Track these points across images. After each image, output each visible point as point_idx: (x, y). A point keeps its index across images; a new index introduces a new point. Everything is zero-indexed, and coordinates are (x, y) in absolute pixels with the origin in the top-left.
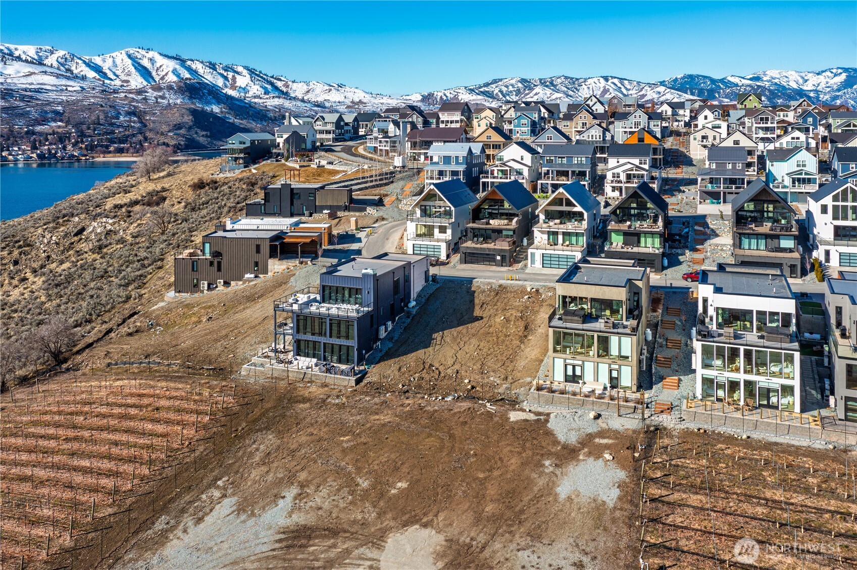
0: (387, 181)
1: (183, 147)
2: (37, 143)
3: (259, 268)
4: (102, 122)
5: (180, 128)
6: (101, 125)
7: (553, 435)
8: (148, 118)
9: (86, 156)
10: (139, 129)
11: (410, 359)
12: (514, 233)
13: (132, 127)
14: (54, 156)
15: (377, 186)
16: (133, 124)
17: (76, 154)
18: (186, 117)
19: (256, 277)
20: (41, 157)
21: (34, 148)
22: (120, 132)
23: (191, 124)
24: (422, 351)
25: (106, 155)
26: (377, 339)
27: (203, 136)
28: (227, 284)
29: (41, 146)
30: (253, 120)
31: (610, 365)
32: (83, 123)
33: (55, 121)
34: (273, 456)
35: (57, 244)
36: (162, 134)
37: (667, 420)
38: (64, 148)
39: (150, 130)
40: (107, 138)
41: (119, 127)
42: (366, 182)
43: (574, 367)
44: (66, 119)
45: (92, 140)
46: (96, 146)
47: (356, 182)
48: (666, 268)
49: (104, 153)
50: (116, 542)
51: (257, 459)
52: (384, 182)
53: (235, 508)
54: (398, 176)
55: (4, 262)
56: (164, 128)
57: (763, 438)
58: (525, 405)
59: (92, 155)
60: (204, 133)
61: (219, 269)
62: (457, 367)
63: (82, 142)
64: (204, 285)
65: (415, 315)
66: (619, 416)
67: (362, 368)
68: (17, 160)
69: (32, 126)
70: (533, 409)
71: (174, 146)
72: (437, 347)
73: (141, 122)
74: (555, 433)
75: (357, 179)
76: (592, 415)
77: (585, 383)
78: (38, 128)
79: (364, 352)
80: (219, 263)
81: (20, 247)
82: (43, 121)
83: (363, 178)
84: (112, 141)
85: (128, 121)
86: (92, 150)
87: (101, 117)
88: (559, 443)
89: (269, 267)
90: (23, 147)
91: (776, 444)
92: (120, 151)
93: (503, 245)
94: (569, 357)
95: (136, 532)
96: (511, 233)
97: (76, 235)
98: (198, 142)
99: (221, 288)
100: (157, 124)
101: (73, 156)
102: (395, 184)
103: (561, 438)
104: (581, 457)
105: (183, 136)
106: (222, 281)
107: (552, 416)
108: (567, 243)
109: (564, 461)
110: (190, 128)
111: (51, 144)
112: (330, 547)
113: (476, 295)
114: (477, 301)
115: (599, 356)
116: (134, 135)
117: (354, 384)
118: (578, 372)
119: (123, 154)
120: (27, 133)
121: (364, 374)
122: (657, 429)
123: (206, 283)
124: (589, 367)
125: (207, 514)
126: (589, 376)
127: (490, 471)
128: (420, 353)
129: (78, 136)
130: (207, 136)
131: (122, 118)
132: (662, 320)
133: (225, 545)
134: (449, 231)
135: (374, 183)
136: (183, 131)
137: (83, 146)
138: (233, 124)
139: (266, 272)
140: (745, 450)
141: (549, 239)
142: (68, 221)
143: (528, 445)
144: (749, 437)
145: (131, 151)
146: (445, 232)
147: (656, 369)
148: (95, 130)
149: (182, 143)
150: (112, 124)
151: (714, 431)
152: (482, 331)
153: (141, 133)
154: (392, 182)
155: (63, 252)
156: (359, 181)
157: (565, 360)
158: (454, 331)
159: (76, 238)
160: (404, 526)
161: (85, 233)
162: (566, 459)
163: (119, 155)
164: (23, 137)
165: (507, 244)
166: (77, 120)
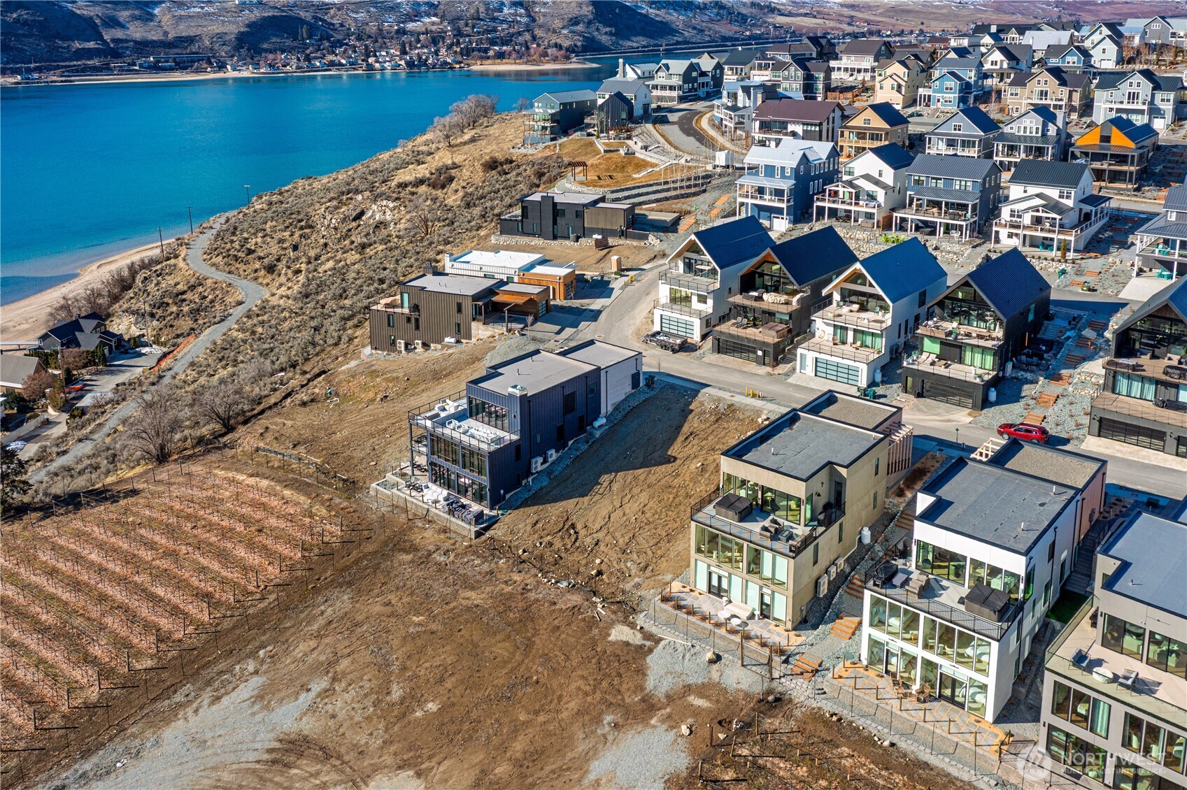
0: (697, 189)
1: (580, 49)
2: (407, 45)
3: (461, 332)
4: (482, 16)
5: (577, 23)
6: (482, 20)
7: (644, 675)
8: (537, 10)
9: (461, 62)
10: (527, 25)
11: (555, 510)
12: (790, 318)
13: (517, 22)
14: (425, 63)
15: (683, 196)
16: (519, 19)
17: (449, 60)
18: (584, 8)
19: (458, 342)
20: (410, 64)
21: (404, 52)
22: (503, 29)
23: (591, 17)
24: (573, 501)
25: (484, 62)
26: (528, 473)
27: (606, 33)
28: (426, 345)
29: (411, 49)
30: (675, 10)
31: (761, 588)
32: (459, 19)
33: (429, 15)
34: (335, 625)
35: (336, 229)
36: (554, 32)
37: (799, 690)
38: (436, 53)
39: (540, 26)
40: (488, 38)
41: (502, 22)
42: (668, 190)
43: (720, 578)
44: (440, 13)
45: (470, 41)
46: (473, 49)
47: (655, 188)
48: (992, 405)
49: (482, 58)
50: (132, 708)
51: (315, 627)
52: (693, 190)
53: (256, 692)
54: (714, 182)
55: (284, 246)
56: (557, 24)
57: (913, 752)
58: (640, 620)
59: (467, 62)
60: (608, 29)
61: (417, 327)
62: (600, 535)
63: (458, 43)
64: (401, 344)
65: (598, 439)
66: (743, 665)
67: (494, 513)
68: (383, 69)
69: (403, 22)
70: (646, 627)
71: (567, 50)
72: (598, 497)
73: (529, 16)
74: (648, 672)
75: (657, 184)
76: (709, 655)
77: (730, 602)
78: (410, 26)
79: (502, 492)
80: (417, 320)
81: (302, 228)
82: (416, 16)
83: (666, 183)
84: (493, 42)
85: (512, 14)
86: (468, 55)
87: (482, 10)
88: (642, 688)
89: (473, 332)
90: (392, 51)
91: (926, 765)
92: (501, 56)
93: (767, 335)
94: (714, 564)
95: (154, 700)
96: (787, 318)
97: (355, 219)
98: (599, 43)
99: (420, 349)
100: (549, 19)
101: (446, 63)
102: (706, 195)
103: (650, 683)
104: (653, 722)
105: (580, 34)
106: (420, 342)
107: (663, 643)
108: (859, 343)
109: (629, 721)
110: (590, 23)
111: (422, 47)
112: (311, 775)
113: (690, 417)
114: (686, 429)
115: (749, 572)
116: (519, 33)
117: (473, 537)
118: (725, 585)
119: (504, 61)
120: (398, 32)
121: (493, 521)
122: (777, 700)
123: (403, 342)
124: (737, 582)
125: (227, 693)
126: (736, 593)
127: (536, 713)
128: (569, 504)
129: (455, 36)
130: (611, 34)
131: (506, 11)
132: (902, 512)
133: (220, 742)
134: (710, 302)
135: (678, 192)
136: (580, 28)
137: (458, 50)
138: (646, 16)
139: (469, 337)
140: (872, 766)
141: (835, 334)
142: (351, 199)
143: (605, 684)
144: (892, 745)
145: (514, 55)
146: (705, 302)
147: (841, 596)
148: (474, 27)
149: (579, 44)
150: (494, 19)
151: (852, 722)
152: (663, 482)
153: (528, 31)
154: (704, 191)
155: (339, 240)
156: (659, 188)
157: (709, 566)
158: (630, 475)
159: (354, 224)
160: (400, 768)
161: (364, 218)
162: (635, 718)
163: (499, 61)
164: (392, 38)
165: (774, 333)
166: (454, 14)
